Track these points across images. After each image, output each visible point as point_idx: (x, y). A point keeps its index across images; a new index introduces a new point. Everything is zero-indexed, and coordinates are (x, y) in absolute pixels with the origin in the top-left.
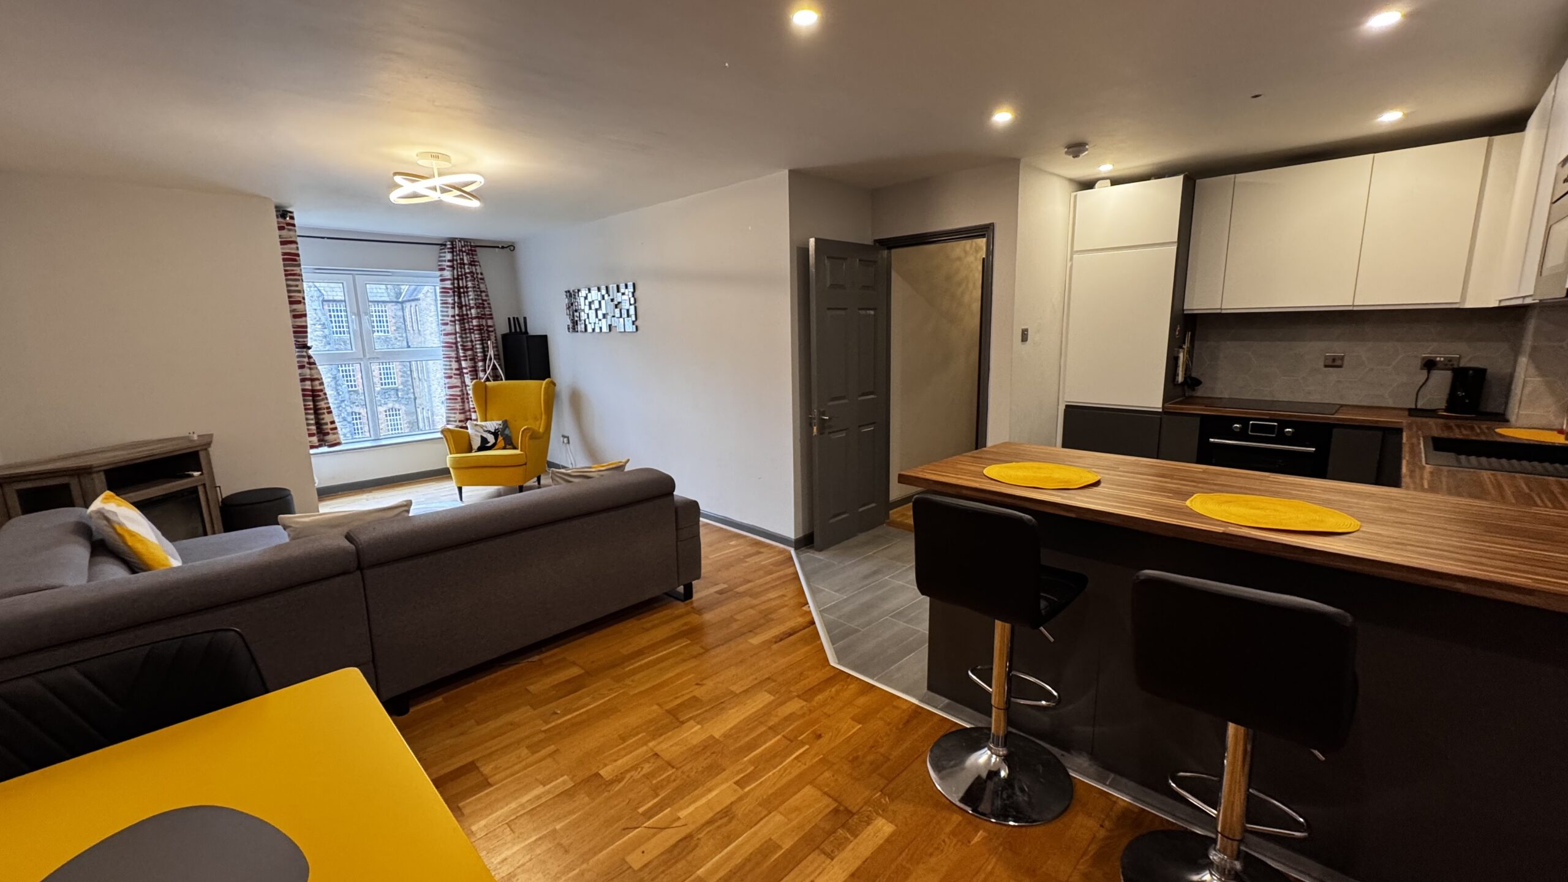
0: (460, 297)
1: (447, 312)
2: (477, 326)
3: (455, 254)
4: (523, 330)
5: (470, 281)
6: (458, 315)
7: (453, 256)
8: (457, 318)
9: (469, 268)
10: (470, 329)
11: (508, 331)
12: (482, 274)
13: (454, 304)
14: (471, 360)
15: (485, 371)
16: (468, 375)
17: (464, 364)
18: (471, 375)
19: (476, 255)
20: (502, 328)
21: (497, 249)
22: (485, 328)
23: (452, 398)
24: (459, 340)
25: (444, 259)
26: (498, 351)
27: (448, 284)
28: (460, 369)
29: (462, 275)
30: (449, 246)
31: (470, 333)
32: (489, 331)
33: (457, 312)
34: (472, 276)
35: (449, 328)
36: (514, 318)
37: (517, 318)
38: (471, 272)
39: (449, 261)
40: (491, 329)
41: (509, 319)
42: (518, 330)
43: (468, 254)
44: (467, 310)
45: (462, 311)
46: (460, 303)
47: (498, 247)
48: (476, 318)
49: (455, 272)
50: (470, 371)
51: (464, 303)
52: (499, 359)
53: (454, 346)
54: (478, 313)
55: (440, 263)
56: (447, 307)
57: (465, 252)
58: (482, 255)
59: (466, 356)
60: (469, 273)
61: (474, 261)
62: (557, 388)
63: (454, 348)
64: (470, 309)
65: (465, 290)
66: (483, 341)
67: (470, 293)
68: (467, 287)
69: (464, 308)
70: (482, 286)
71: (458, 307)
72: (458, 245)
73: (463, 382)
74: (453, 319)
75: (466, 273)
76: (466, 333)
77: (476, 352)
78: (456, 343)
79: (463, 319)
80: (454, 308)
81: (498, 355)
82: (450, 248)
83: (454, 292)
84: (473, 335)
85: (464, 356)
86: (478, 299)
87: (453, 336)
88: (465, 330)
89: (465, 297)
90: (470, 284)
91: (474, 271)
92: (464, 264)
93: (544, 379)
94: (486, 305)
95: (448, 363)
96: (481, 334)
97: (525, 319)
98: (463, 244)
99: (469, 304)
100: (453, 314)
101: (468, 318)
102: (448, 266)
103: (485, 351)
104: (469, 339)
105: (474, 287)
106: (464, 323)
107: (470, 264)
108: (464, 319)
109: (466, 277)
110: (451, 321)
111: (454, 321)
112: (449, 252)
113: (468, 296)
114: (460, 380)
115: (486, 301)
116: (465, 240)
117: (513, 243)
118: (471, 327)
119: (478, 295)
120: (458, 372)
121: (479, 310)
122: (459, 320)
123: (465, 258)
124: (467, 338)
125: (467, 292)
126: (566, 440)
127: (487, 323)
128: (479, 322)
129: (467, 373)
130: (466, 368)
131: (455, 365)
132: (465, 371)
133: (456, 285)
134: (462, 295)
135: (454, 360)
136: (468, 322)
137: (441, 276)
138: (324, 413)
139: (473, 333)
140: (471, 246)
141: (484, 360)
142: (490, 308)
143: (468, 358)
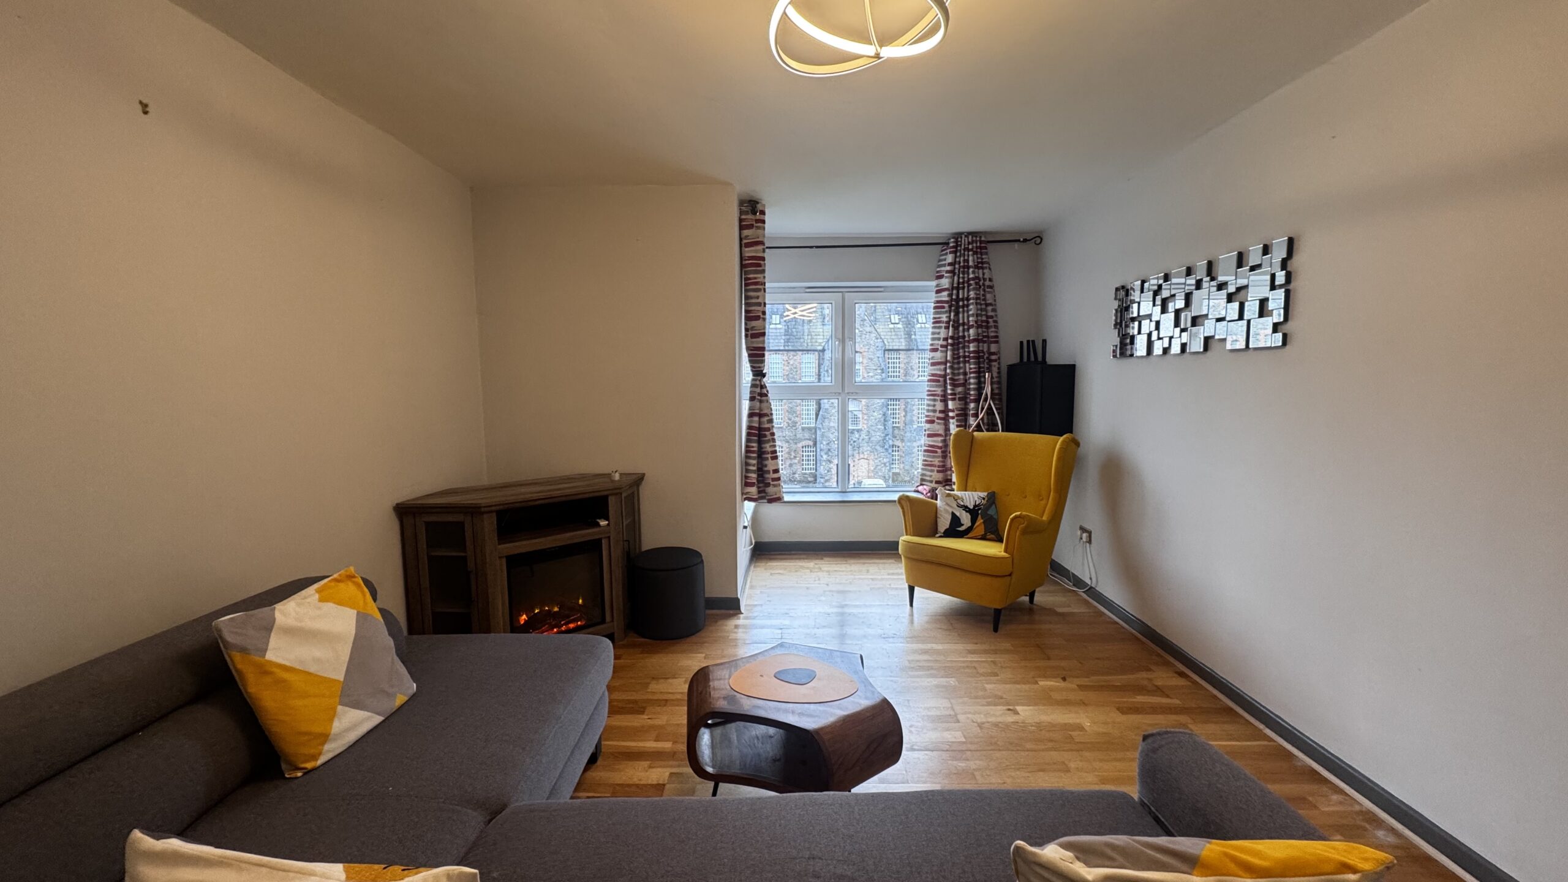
0: (957, 314)
1: (939, 333)
2: (974, 352)
3: (958, 254)
4: (1040, 358)
5: (974, 289)
6: (952, 338)
7: (956, 257)
8: (950, 341)
9: (974, 272)
10: (965, 357)
11: (1018, 361)
12: (990, 280)
13: (948, 322)
14: (960, 399)
15: (976, 415)
16: (954, 420)
17: (951, 405)
18: (957, 421)
19: (986, 254)
20: (1010, 355)
21: (1016, 245)
22: (986, 356)
23: (930, 450)
24: (948, 371)
25: (943, 262)
26: (1000, 388)
27: (944, 297)
28: (945, 411)
29: (963, 283)
30: (951, 245)
31: (965, 362)
32: (991, 361)
33: (950, 334)
34: (976, 284)
35: (938, 356)
36: (1028, 342)
37: (1033, 342)
38: (977, 278)
39: (950, 264)
40: (993, 357)
41: (1022, 343)
42: (1032, 359)
43: (975, 253)
44: (964, 331)
45: (958, 333)
46: (956, 321)
47: (1019, 241)
48: (974, 340)
49: (956, 278)
50: (957, 415)
51: (961, 321)
52: (1000, 400)
53: (941, 379)
54: (978, 335)
55: (938, 269)
56: (940, 327)
57: (972, 250)
58: (995, 254)
59: (954, 394)
60: (973, 279)
61: (982, 263)
62: (1081, 450)
63: (941, 383)
64: (968, 330)
65: (966, 302)
66: (979, 373)
67: (971, 307)
68: (968, 299)
69: (961, 328)
70: (988, 296)
71: (953, 326)
72: (964, 240)
73: (947, 429)
74: (944, 343)
75: (969, 280)
76: (959, 363)
77: (969, 389)
78: (945, 376)
79: (956, 343)
80: (947, 328)
81: (1000, 394)
82: (953, 247)
83: (950, 307)
84: (967, 365)
85: (951, 394)
86: (981, 315)
87: (943, 367)
88: (959, 357)
89: (964, 312)
90: (972, 294)
91: (981, 276)
92: (968, 267)
93: (1061, 435)
94: (992, 324)
95: (932, 403)
96: (978, 363)
97: (1044, 341)
98: (970, 240)
99: (968, 321)
100: (945, 336)
101: (965, 341)
102: (947, 272)
103: (980, 389)
104: (961, 371)
105: (977, 299)
106: (958, 349)
107: (976, 267)
108: (959, 343)
109: (969, 285)
110: (942, 346)
111: (946, 346)
112: (950, 253)
113: (968, 312)
114: (943, 427)
115: (992, 317)
116: (974, 234)
117: (1041, 232)
118: (967, 354)
119: (981, 310)
120: (941, 415)
121: (980, 330)
122: (952, 345)
123: (971, 258)
124: (959, 369)
125: (968, 306)
126: (1085, 535)
127: (989, 348)
128: (978, 347)
129: (953, 418)
130: (953, 411)
131: (939, 406)
132: (951, 414)
133: (954, 297)
134: (961, 310)
135: (939, 398)
136: (964, 347)
137: (937, 286)
138: (767, 459)
139: (969, 362)
140: (981, 242)
141: (977, 401)
142: (996, 327)
143: (958, 396)
